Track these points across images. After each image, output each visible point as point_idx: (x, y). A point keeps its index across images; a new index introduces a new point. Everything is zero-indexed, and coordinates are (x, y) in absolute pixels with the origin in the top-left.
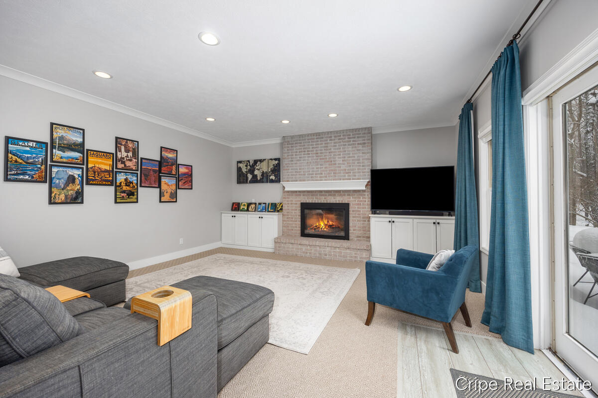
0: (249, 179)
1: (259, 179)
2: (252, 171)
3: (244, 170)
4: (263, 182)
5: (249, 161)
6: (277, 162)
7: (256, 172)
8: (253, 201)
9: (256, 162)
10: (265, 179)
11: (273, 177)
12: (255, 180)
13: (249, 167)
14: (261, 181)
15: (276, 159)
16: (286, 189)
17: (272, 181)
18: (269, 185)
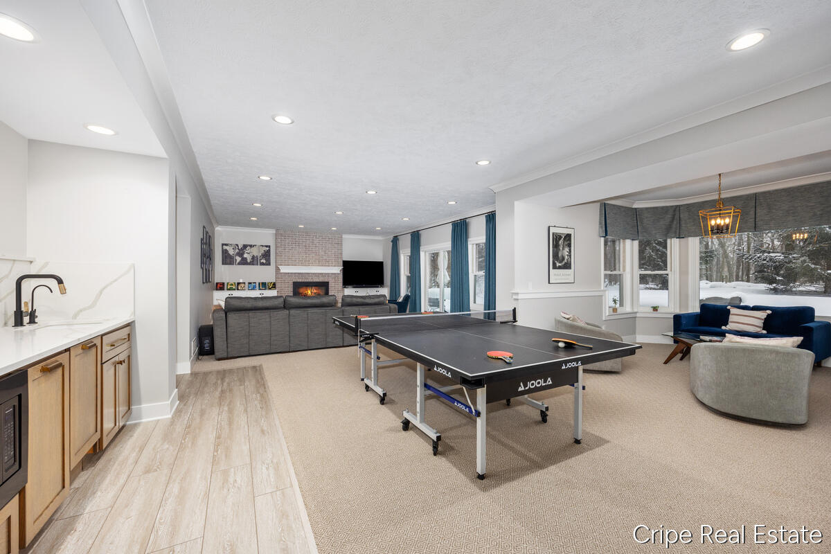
0: (238, 261)
1: (249, 261)
2: (241, 254)
3: (231, 252)
4: (253, 264)
5: (237, 245)
6: (268, 249)
7: (245, 256)
8: (241, 281)
9: (245, 246)
10: (255, 262)
11: (264, 261)
12: (244, 262)
13: (237, 251)
14: (252, 263)
15: (266, 246)
16: (282, 271)
17: (262, 264)
18: (259, 267)
